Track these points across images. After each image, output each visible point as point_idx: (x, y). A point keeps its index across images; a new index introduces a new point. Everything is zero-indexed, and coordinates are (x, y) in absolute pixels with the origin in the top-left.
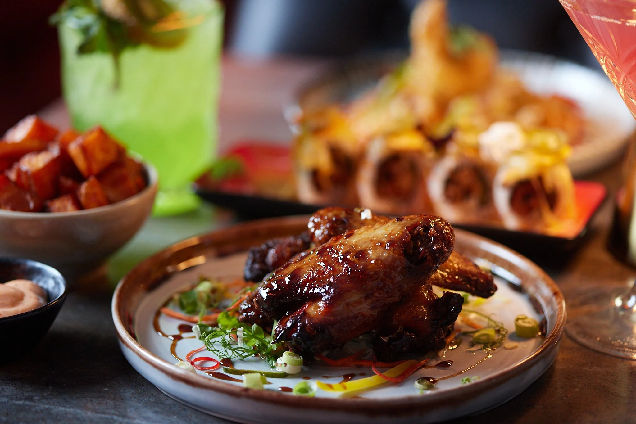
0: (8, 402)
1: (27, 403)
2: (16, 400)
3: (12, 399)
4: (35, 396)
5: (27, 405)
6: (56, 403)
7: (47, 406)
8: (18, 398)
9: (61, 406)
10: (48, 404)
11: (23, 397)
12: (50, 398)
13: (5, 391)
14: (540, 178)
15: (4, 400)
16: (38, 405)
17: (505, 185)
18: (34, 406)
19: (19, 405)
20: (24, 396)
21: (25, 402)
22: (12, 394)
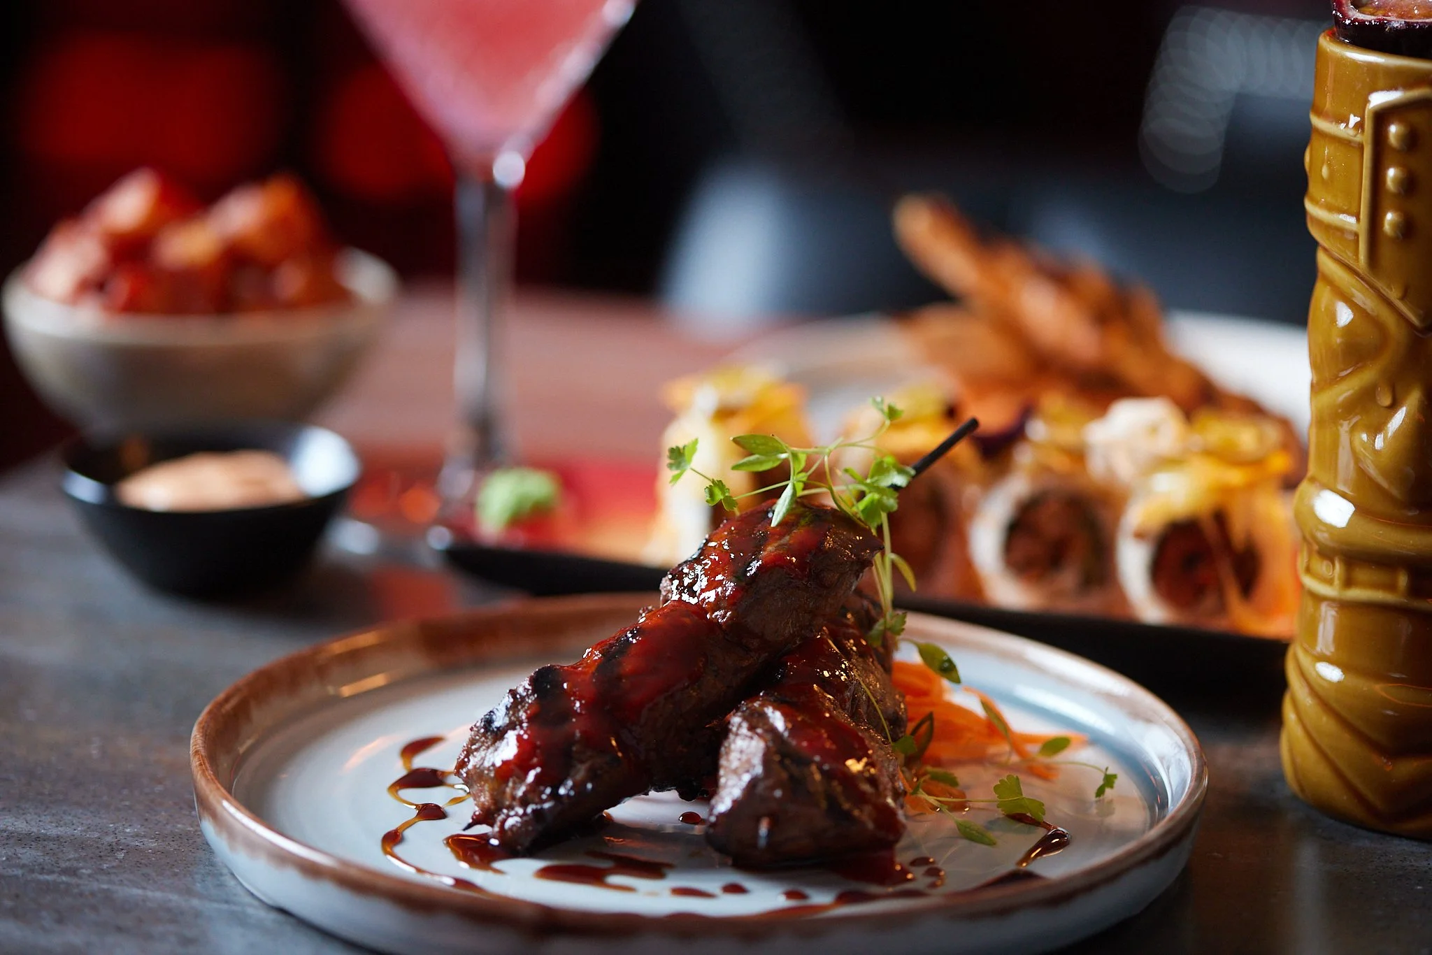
0: (23, 875)
1: (64, 878)
2: (41, 874)
3: (32, 871)
4: (82, 868)
5: (63, 882)
6: (125, 882)
7: (105, 886)
8: (45, 871)
9: (138, 888)
10: (110, 882)
11: (56, 869)
12: (115, 873)
13: (19, 858)
14: (1220, 517)
15: (16, 872)
16: (86, 882)
17: (1140, 535)
18: (78, 885)
19: (48, 882)
20: (59, 867)
21: (58, 877)
22: (35, 863)
